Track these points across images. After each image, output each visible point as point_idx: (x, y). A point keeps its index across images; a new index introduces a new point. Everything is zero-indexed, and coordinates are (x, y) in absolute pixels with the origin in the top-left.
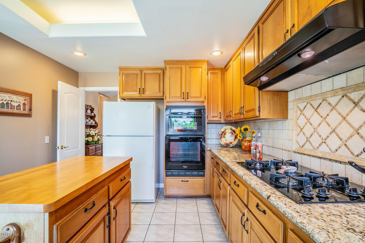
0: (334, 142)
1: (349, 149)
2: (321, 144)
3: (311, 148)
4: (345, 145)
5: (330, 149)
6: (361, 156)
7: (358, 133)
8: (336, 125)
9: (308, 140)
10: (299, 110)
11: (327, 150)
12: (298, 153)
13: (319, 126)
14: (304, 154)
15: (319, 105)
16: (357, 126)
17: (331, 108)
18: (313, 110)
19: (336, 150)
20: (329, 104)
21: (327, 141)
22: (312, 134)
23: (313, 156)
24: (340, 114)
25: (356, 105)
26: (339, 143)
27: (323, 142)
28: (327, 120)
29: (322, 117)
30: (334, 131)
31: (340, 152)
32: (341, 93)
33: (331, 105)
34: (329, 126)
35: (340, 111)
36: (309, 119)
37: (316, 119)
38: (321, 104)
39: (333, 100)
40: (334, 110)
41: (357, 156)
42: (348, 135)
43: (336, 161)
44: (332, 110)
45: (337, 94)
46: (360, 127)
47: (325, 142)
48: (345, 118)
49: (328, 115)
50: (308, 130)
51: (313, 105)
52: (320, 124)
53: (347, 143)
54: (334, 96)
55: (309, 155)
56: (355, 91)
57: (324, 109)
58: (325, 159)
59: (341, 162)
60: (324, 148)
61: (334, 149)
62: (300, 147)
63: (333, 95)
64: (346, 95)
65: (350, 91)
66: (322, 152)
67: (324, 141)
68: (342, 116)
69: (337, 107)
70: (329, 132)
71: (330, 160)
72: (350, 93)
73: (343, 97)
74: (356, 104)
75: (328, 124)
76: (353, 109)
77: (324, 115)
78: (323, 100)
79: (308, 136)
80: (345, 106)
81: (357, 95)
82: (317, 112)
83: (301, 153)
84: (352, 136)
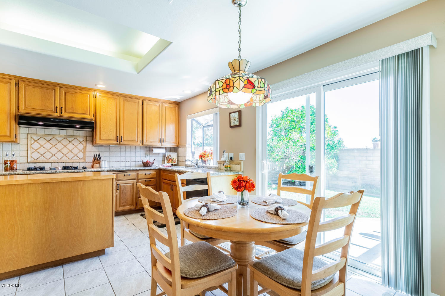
1: (67, 157)
2: (52, 157)
3: (45, 159)
7: (71, 152)
8: (61, 149)
10: (32, 140)
11: (56, 159)
12: (32, 163)
13: (50, 149)
14: (39, 163)
15: (50, 140)
16: (71, 149)
18: (46, 141)
19: (61, 158)
22: (45, 152)
23: (46, 163)
24: (63, 144)
26: (63, 155)
28: (56, 146)
30: (59, 151)
31: (63, 159)
32: (64, 137)
33: (58, 141)
36: (43, 145)
37: (48, 146)
38: (51, 139)
39: (60, 139)
43: (61, 162)
44: (59, 142)
45: (62, 137)
49: (56, 144)
50: (42, 151)
51: (46, 139)
52: (51, 148)
53: (66, 155)
54: (60, 137)
55: (42, 163)
56: (70, 137)
57: (53, 142)
58: (54, 162)
59: (63, 162)
60: (54, 158)
61: (59, 158)
62: (35, 159)
64: (66, 138)
66: (52, 160)
67: (54, 155)
68: (64, 145)
69: (61, 142)
70: (57, 151)
71: (58, 162)
72: (68, 138)
73: (64, 138)
74: (70, 142)
75: (56, 148)
76: (68, 144)
77: (54, 144)
78: (53, 138)
79: (42, 154)
80: (65, 142)
81: (70, 139)
82: (49, 142)
83: (35, 163)
84: (68, 153)
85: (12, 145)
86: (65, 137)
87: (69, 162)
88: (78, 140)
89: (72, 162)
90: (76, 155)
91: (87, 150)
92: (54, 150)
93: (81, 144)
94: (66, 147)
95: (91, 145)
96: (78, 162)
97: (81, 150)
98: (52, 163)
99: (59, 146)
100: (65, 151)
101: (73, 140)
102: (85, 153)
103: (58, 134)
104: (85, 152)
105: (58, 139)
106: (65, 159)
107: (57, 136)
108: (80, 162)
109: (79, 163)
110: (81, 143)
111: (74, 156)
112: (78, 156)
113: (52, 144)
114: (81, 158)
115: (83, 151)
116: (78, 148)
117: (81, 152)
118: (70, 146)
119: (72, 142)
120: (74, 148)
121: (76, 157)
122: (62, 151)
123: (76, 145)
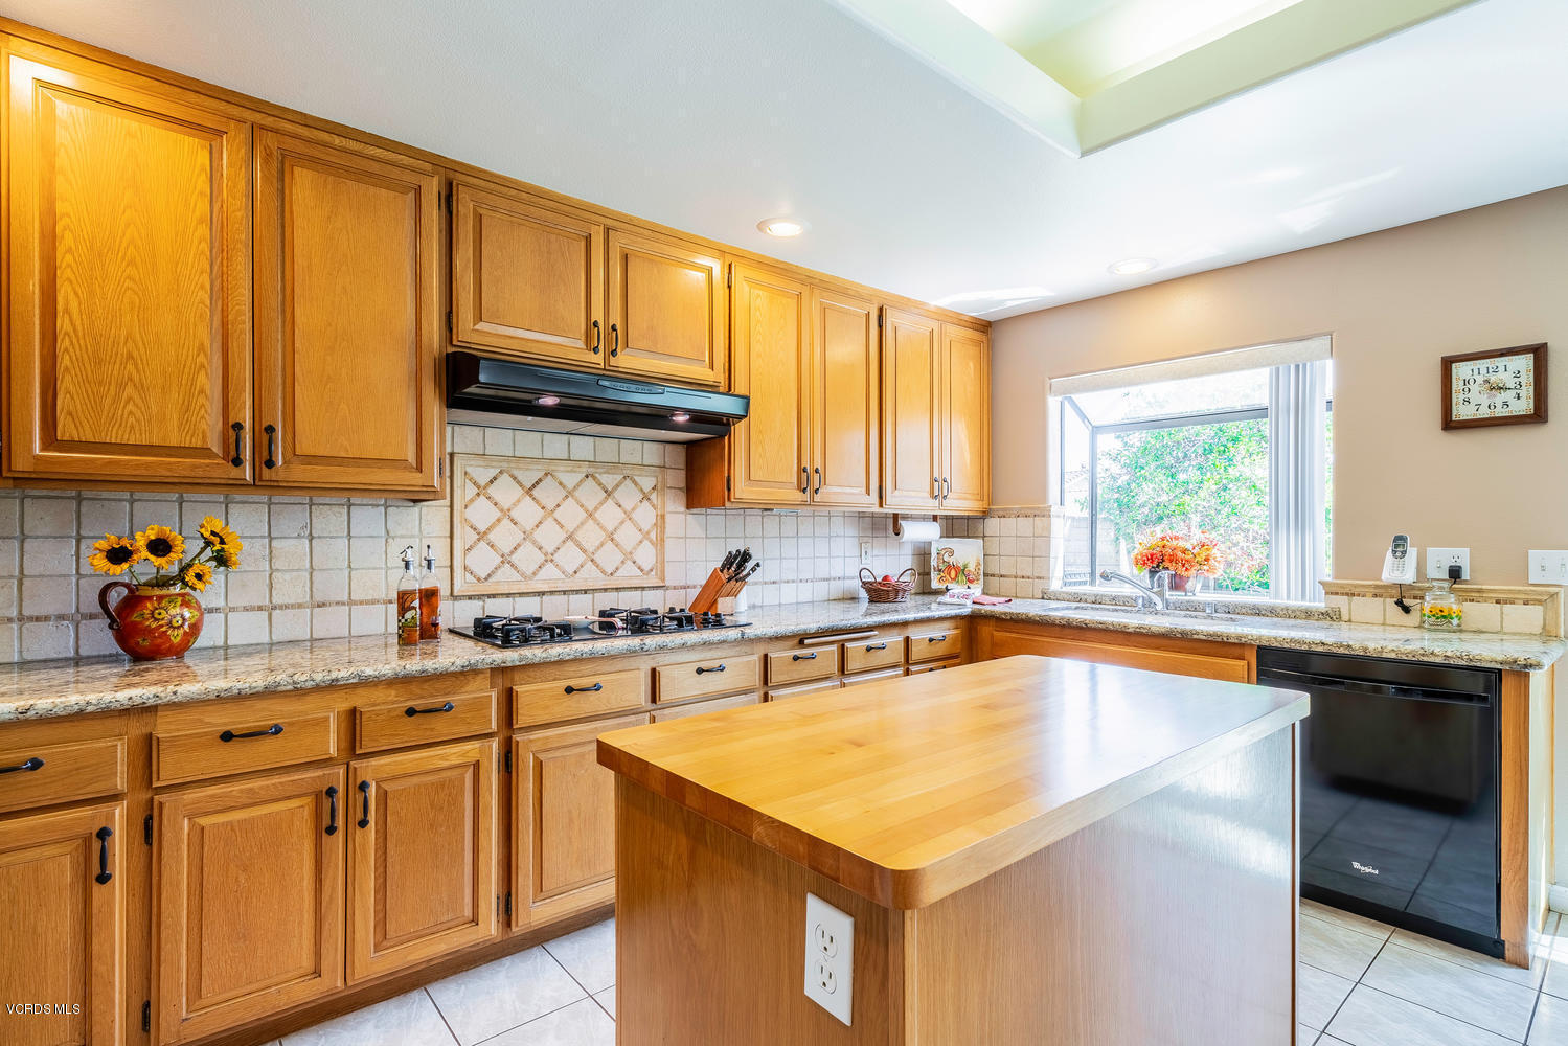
0: (570, 557)
1: (597, 566)
2: (543, 564)
3: (517, 576)
4: (592, 560)
5: (563, 573)
6: (616, 575)
7: (612, 540)
8: (575, 526)
9: (505, 559)
10: (469, 485)
11: (556, 574)
12: (470, 598)
13: (537, 526)
14: (494, 596)
15: (537, 483)
16: (610, 529)
17: (564, 493)
18: (520, 491)
19: (576, 572)
20: (561, 484)
21: (555, 557)
22: (519, 545)
23: (521, 594)
24: (582, 506)
25: (609, 495)
26: (581, 557)
27: (546, 561)
28: (557, 514)
29: (543, 508)
30: (570, 537)
31: (582, 574)
32: (585, 469)
33: (564, 487)
34: (562, 527)
35: (583, 500)
36: (509, 510)
37: (527, 512)
38: (540, 480)
39: (570, 480)
40: (570, 498)
41: (612, 574)
42: (598, 543)
43: (577, 592)
44: (567, 497)
45: (578, 469)
47: (552, 560)
48: (591, 515)
49: (558, 506)
50: (505, 537)
51: (520, 478)
52: (540, 523)
53: (595, 557)
54: (572, 471)
55: (508, 595)
56: (607, 472)
57: (548, 493)
58: (552, 593)
59: (586, 592)
60: (550, 571)
61: (570, 570)
62: (479, 580)
63: (569, 468)
64: (592, 476)
65: (602, 470)
66: (543, 582)
67: (549, 557)
68: (587, 511)
69: (577, 493)
70: (562, 539)
72: (600, 473)
73: (587, 476)
74: (608, 493)
75: (559, 523)
76: (601, 504)
77: (550, 506)
78: (546, 474)
79: (507, 551)
80: (590, 494)
81: (609, 480)
82: (531, 495)
83: (480, 597)
84: (602, 544)
85: (390, 510)
86: (591, 470)
87: (605, 590)
88: (636, 484)
89: (617, 589)
90: (631, 553)
91: (669, 531)
92: (549, 535)
93: (645, 502)
94: (595, 520)
95: (683, 509)
96: (636, 588)
97: (648, 533)
98: (543, 593)
99: (570, 513)
100: (591, 536)
101: (617, 486)
102: (660, 543)
103: (566, 458)
104: (663, 540)
105: (564, 481)
106: (590, 577)
107: (561, 467)
108: (643, 588)
109: (639, 593)
110: (646, 497)
111: (623, 562)
112: (639, 562)
113: (544, 503)
114: (647, 567)
115: (653, 536)
116: (635, 524)
117: (646, 542)
118: (609, 514)
119: (617, 494)
120: (622, 522)
121: (629, 563)
122: (579, 536)
123: (628, 506)
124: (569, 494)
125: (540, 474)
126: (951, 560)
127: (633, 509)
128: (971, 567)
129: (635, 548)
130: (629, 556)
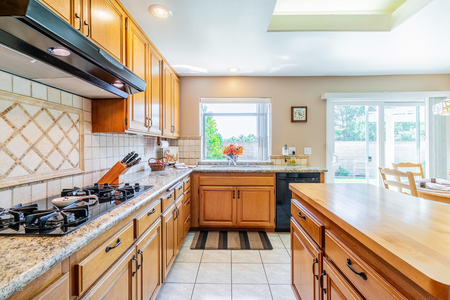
1: (49, 165)
2: (14, 167)
4: (46, 162)
5: (28, 171)
6: (60, 169)
7: (57, 149)
8: (36, 140)
11: (23, 172)
13: (9, 140)
15: (8, 109)
16: (56, 142)
19: (36, 170)
20: (26, 112)
21: (23, 161)
24: (40, 128)
25: (56, 122)
26: (40, 160)
27: (16, 164)
28: (24, 132)
29: (13, 127)
30: (32, 147)
31: (40, 170)
32: (42, 105)
33: (28, 114)
34: (27, 141)
35: (40, 124)
38: (11, 108)
40: (32, 122)
41: (57, 169)
42: (49, 151)
43: (37, 182)
44: (30, 121)
45: (37, 104)
46: (59, 143)
47: (20, 163)
48: (45, 134)
49: (24, 126)
52: (11, 137)
53: (48, 160)
54: (33, 105)
56: (55, 108)
58: (20, 185)
59: (42, 181)
60: (19, 171)
61: (32, 169)
63: (32, 103)
64: (46, 110)
65: (51, 107)
66: (15, 178)
67: (18, 161)
68: (43, 131)
69: (36, 119)
70: (27, 149)
71: (29, 184)
72: (51, 109)
73: (42, 109)
75: (25, 138)
78: (15, 104)
80: (44, 120)
81: (56, 113)
82: (4, 118)
84: (52, 151)
86: (45, 106)
87: (54, 179)
88: (70, 117)
89: (60, 178)
90: (67, 156)
91: (86, 144)
93: (74, 127)
94: (48, 137)
95: (90, 132)
96: (70, 176)
97: (75, 145)
98: (14, 187)
101: (60, 117)
102: (81, 150)
103: (29, 95)
104: (83, 148)
105: (28, 111)
106: (45, 172)
108: (73, 175)
110: (74, 125)
111: (63, 162)
112: (72, 161)
113: (14, 123)
114: (75, 164)
115: (78, 146)
116: (69, 140)
117: (74, 150)
118: (56, 134)
119: (60, 122)
120: (63, 139)
121: (66, 162)
122: (39, 146)
123: (66, 129)
124: (31, 119)
125: (11, 104)
126: (169, 154)
127: (68, 131)
128: (175, 156)
129: (69, 153)
130: (66, 158)
